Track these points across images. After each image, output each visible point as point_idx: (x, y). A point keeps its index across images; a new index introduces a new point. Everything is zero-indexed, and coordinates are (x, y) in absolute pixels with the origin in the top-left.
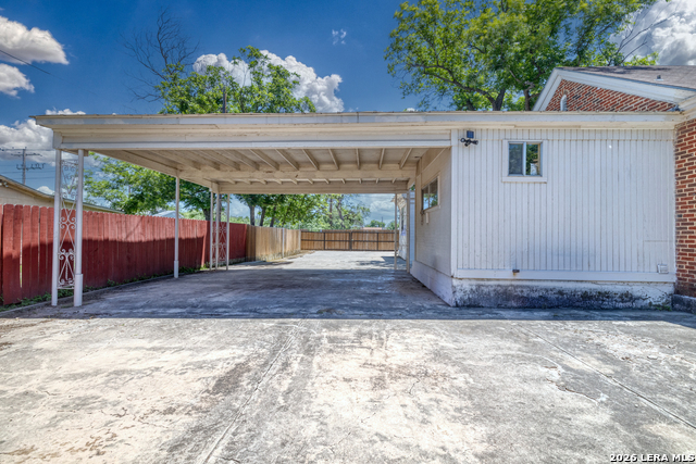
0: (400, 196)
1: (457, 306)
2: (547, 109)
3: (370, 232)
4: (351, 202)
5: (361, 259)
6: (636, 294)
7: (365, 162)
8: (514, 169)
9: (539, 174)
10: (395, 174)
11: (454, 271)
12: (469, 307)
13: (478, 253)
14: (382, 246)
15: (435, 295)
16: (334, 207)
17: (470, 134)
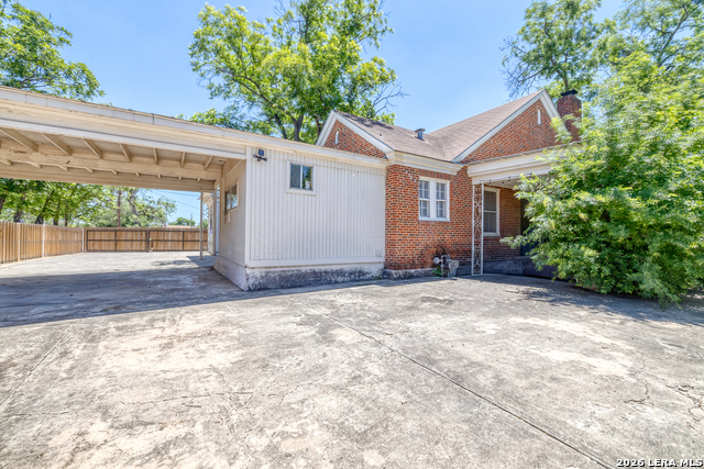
0: (206, 195)
1: (250, 290)
2: (325, 146)
3: (173, 231)
4: (148, 196)
5: (161, 260)
6: (366, 271)
7: (164, 158)
8: (294, 184)
9: (311, 189)
10: (200, 174)
11: (247, 262)
12: (259, 290)
13: (267, 247)
14: (188, 245)
15: (233, 284)
16: (123, 200)
17: (261, 152)
